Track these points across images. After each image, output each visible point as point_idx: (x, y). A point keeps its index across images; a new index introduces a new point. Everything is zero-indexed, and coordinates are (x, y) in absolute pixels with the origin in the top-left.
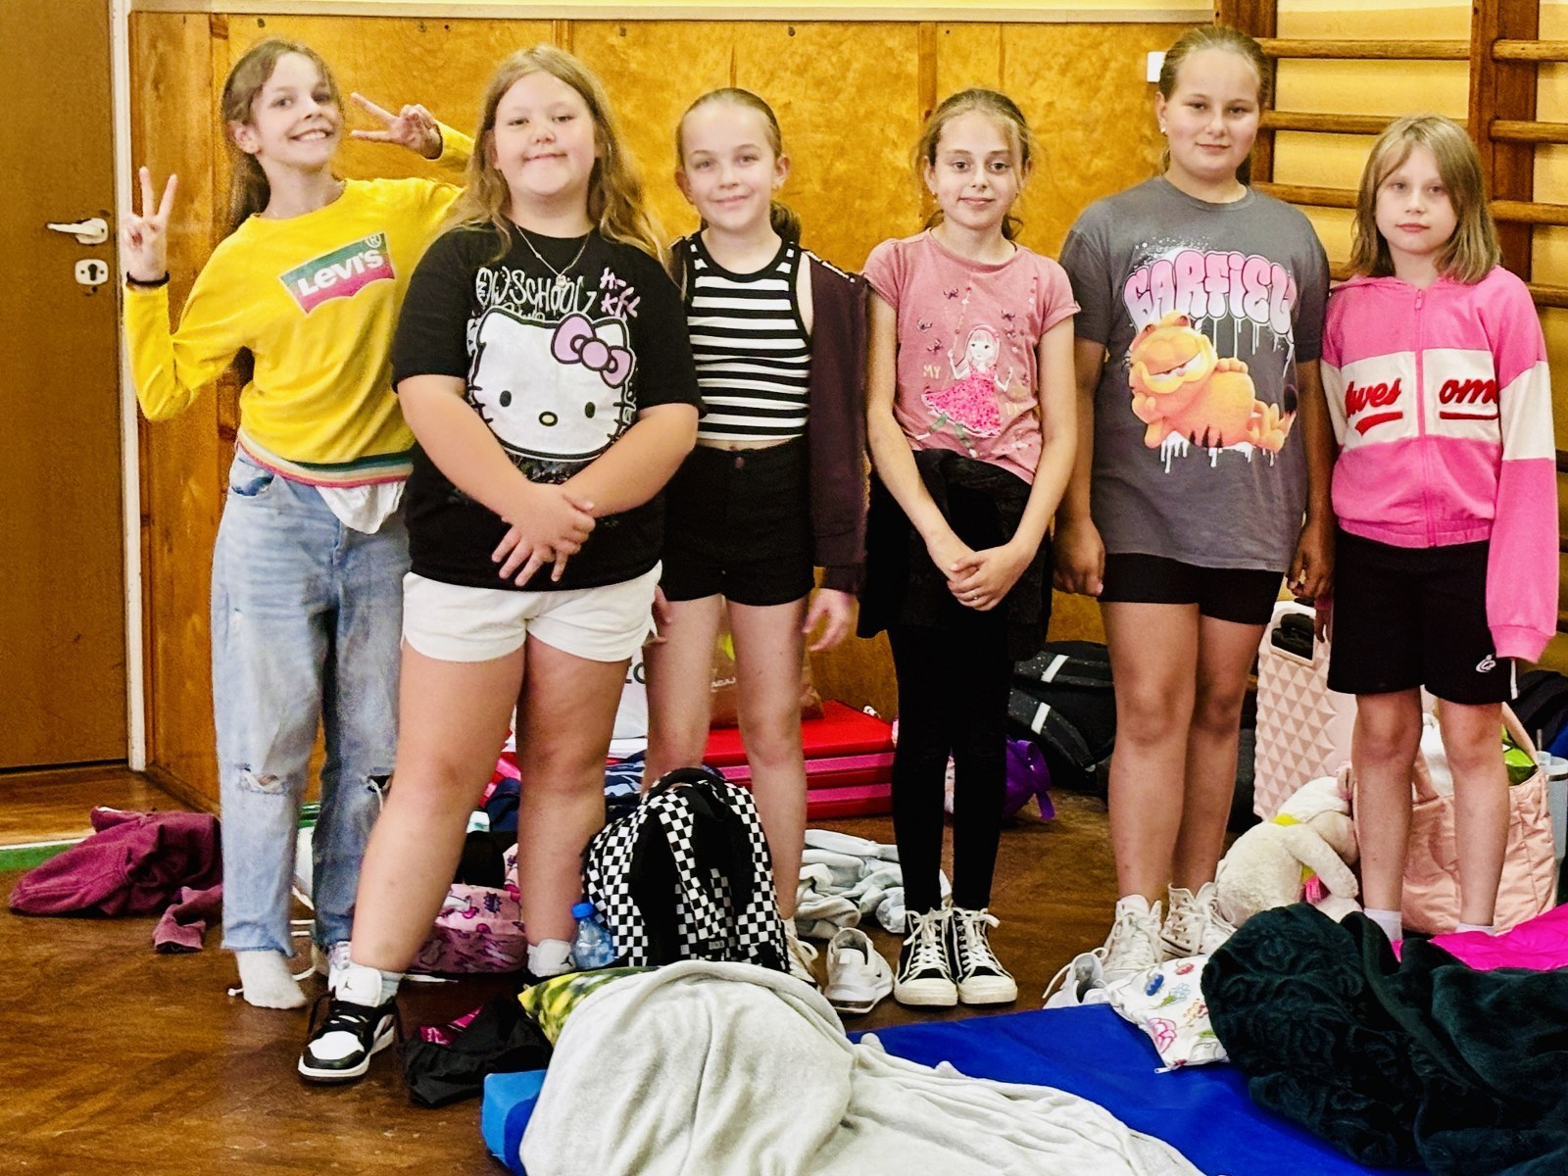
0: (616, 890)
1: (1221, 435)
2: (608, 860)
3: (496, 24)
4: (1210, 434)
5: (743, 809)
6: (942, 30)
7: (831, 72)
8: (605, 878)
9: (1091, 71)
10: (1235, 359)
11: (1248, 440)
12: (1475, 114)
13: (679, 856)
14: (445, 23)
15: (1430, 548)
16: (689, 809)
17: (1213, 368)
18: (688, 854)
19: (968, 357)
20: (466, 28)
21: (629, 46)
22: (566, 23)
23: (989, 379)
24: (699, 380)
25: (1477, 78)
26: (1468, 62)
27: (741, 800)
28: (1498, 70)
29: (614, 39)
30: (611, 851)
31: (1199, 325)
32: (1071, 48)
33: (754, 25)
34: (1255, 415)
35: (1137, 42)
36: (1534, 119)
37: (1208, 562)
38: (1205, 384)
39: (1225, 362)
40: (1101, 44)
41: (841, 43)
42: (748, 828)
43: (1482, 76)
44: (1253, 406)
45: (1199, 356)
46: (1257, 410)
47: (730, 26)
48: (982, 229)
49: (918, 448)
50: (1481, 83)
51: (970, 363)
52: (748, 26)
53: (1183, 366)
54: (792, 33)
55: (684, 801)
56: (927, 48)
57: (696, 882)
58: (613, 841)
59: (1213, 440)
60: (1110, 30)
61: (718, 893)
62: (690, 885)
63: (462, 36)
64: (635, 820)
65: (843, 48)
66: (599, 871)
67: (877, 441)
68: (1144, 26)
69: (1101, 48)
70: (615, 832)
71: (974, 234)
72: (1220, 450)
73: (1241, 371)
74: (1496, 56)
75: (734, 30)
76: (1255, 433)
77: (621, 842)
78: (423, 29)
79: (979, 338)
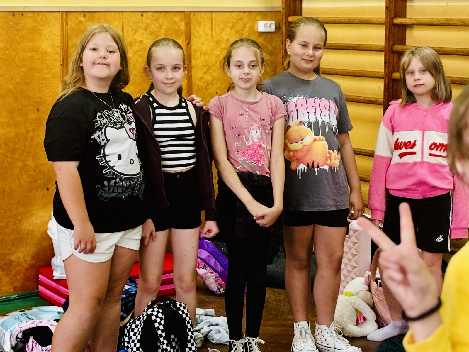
0: (135, 345)
1: (318, 164)
2: (132, 334)
3: (40, 14)
4: (314, 164)
5: (183, 312)
6: (192, 14)
7: (156, 29)
8: (131, 340)
9: (241, 28)
10: (320, 136)
11: (326, 164)
12: (387, 43)
13: (159, 332)
14: (22, 13)
15: (424, 198)
16: (162, 314)
17: (313, 140)
18: (162, 331)
19: (251, 137)
20: (29, 15)
21: (87, 21)
22: (65, 13)
23: (259, 144)
24: (161, 149)
25: (388, 30)
26: (384, 25)
27: (182, 308)
28: (395, 28)
29: (82, 19)
30: (133, 330)
31: (306, 124)
32: (234, 20)
33: (129, 13)
34: (329, 155)
35: (255, 17)
36: (405, 44)
37: (317, 210)
38: (311, 146)
39: (317, 137)
40: (243, 19)
41: (159, 19)
42: (185, 319)
43: (389, 30)
44: (328, 152)
45: (308, 136)
46: (329, 153)
47: (121, 13)
48: (248, 89)
49: (238, 172)
50: (389, 32)
51: (252, 139)
52: (128, 13)
53: (302, 140)
54: (142, 15)
55: (160, 311)
56: (188, 21)
57: (166, 342)
58: (134, 326)
59: (316, 164)
60: (246, 14)
61: (174, 344)
62: (163, 343)
63: (27, 18)
64: (142, 318)
65: (159, 21)
66: (129, 337)
67: (224, 170)
68: (257, 13)
69: (244, 20)
70: (134, 322)
71: (246, 91)
72: (319, 169)
73: (323, 140)
74: (395, 23)
75: (123, 15)
76: (329, 162)
77: (137, 326)
78: (14, 15)
79: (254, 129)
